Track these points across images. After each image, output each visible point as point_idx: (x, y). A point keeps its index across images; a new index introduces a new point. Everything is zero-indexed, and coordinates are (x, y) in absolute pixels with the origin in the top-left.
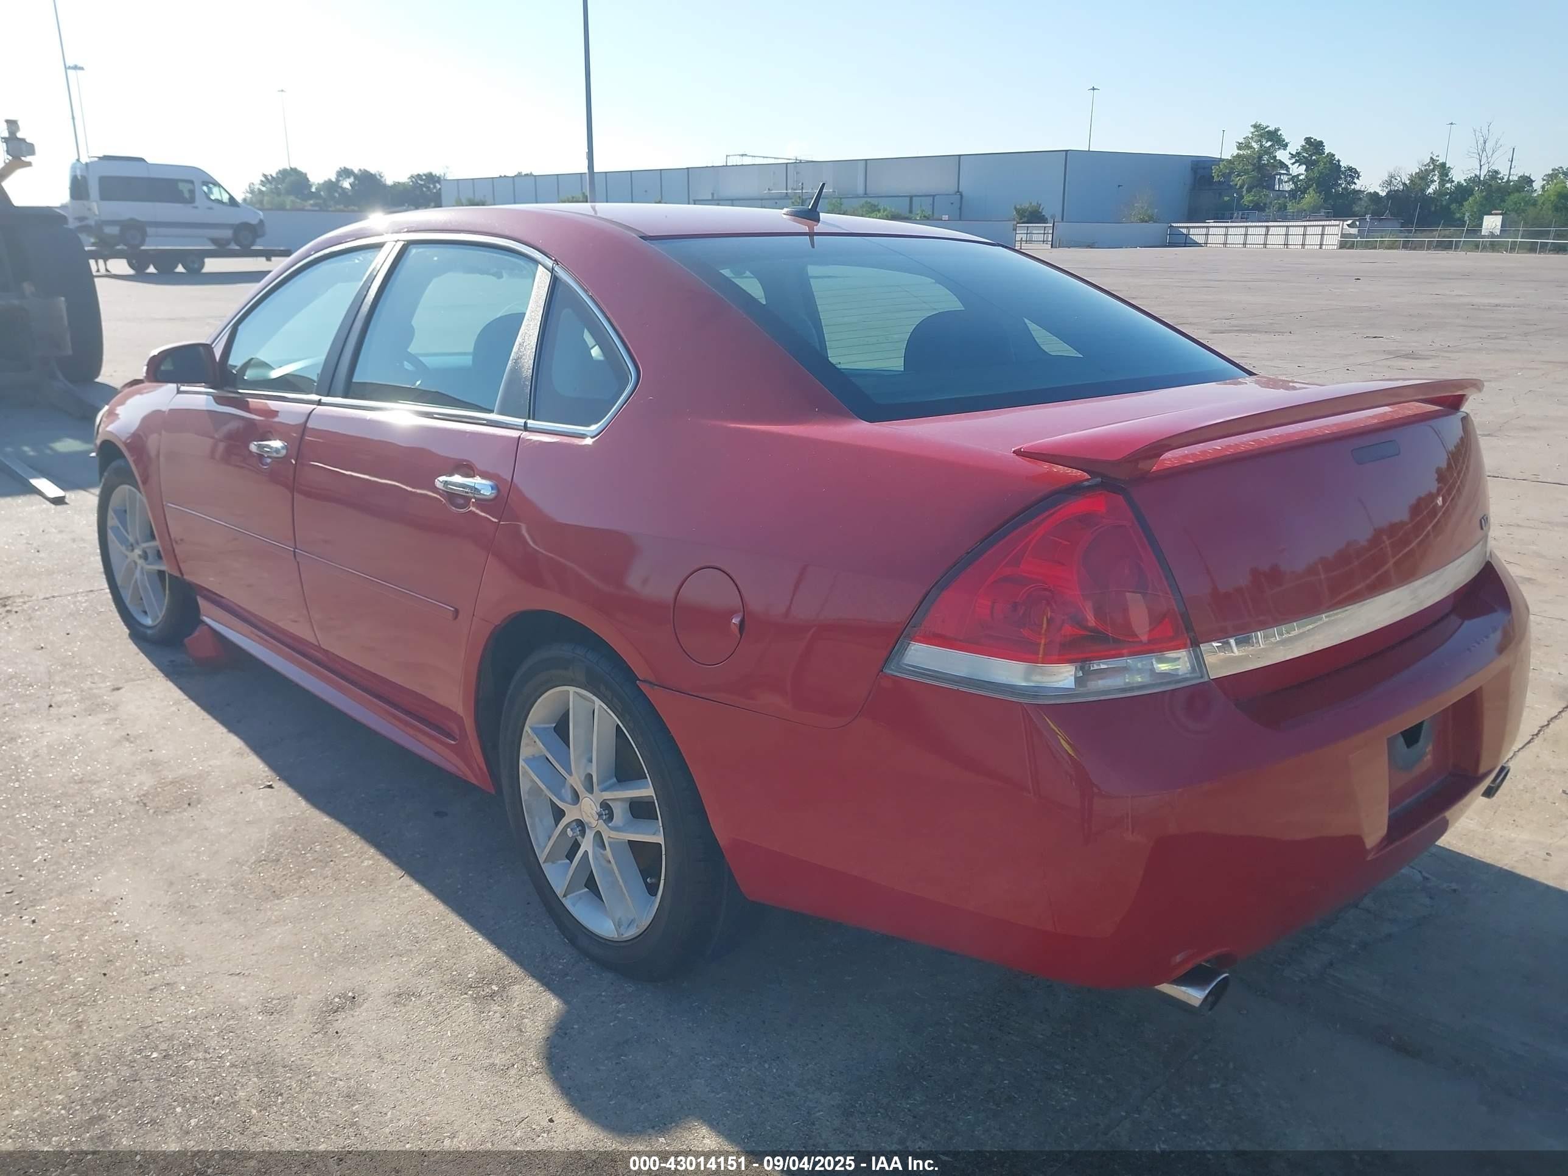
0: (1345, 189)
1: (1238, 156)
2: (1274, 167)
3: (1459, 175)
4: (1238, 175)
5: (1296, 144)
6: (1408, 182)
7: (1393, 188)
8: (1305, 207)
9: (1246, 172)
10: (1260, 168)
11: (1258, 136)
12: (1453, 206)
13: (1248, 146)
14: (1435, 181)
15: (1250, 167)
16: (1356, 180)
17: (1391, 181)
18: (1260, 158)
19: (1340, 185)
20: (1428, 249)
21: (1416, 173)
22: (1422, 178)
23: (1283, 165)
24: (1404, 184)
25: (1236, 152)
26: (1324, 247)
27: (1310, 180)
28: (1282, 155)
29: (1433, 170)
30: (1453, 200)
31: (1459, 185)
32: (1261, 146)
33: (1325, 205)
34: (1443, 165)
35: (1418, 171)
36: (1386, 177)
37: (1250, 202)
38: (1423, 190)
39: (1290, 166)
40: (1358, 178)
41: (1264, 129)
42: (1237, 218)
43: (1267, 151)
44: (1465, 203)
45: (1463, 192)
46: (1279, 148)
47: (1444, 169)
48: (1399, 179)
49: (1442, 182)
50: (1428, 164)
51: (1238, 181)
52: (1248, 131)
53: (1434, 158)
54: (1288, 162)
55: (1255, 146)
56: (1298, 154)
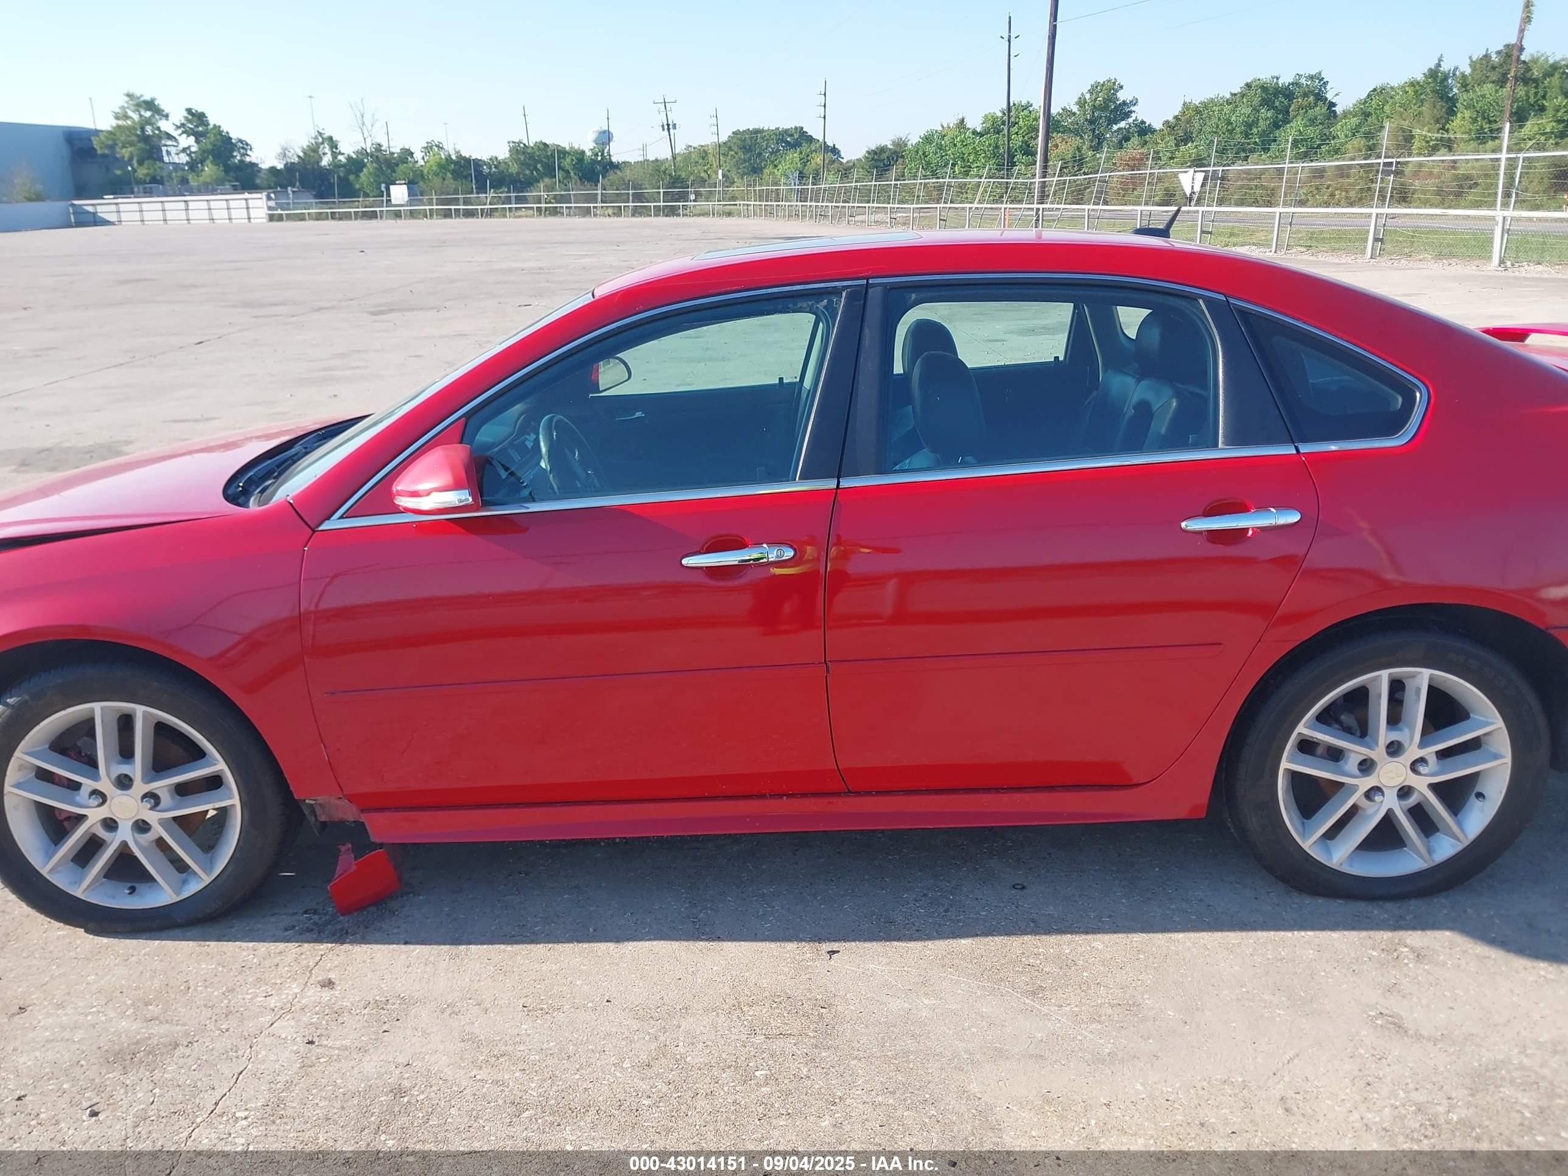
0: (241, 161)
1: (119, 127)
2: (160, 138)
3: (348, 148)
4: (124, 147)
5: (178, 115)
6: (301, 154)
7: (289, 161)
8: (208, 180)
9: (132, 144)
10: (145, 139)
11: (134, 105)
12: (352, 177)
13: (126, 117)
14: (326, 154)
15: (134, 138)
16: (249, 152)
17: (285, 153)
18: (143, 129)
19: (235, 157)
20: (356, 219)
21: (308, 146)
22: (313, 152)
23: (169, 137)
24: (299, 157)
25: (115, 123)
26: (252, 220)
27: (204, 152)
28: (165, 126)
29: (322, 143)
30: (349, 172)
31: (349, 158)
32: (141, 116)
33: (228, 178)
34: (331, 138)
35: (308, 144)
36: (279, 150)
37: (145, 175)
38: (318, 163)
39: (177, 137)
40: (251, 149)
41: (138, 98)
42: (139, 192)
43: (148, 122)
44: (362, 175)
45: (355, 165)
46: (161, 119)
47: (333, 144)
48: (292, 151)
49: (334, 155)
50: (316, 138)
51: (126, 153)
52: (122, 101)
53: (321, 131)
54: (175, 133)
55: (136, 117)
56: (183, 125)
